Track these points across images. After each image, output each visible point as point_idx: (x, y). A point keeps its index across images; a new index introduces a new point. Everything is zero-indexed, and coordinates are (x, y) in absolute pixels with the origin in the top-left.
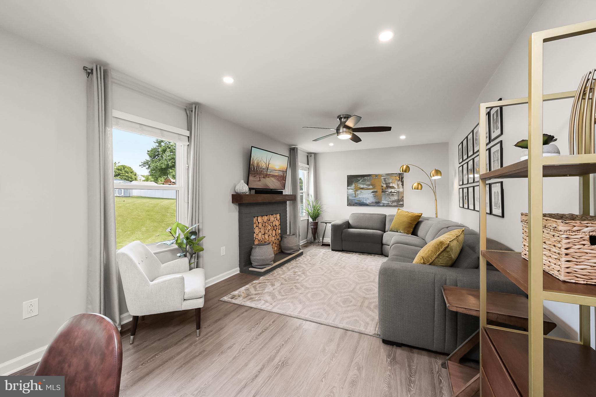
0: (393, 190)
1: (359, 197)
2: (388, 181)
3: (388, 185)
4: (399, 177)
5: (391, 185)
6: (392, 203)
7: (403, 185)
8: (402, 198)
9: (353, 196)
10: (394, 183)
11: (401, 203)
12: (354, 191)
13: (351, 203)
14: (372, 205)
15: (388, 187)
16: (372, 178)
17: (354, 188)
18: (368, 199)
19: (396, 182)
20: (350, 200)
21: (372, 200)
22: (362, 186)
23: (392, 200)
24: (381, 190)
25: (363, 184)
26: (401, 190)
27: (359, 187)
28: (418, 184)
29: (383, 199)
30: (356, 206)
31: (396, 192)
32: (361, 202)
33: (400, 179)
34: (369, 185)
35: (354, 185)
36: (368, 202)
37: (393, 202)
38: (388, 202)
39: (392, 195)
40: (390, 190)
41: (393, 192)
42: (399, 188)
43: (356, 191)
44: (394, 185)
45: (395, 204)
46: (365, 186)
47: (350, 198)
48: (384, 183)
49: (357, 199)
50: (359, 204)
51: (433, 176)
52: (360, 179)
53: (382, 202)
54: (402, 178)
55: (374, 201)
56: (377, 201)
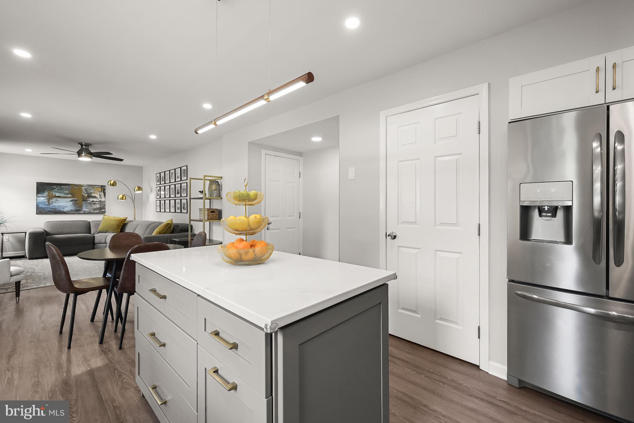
0: (95, 200)
1: (54, 204)
2: (89, 191)
3: (90, 195)
4: (101, 189)
5: (93, 195)
6: (94, 211)
7: (105, 195)
8: (104, 206)
9: (45, 204)
10: (96, 193)
11: (103, 210)
12: (47, 199)
13: (40, 211)
14: (70, 212)
15: (90, 196)
16: (71, 187)
17: (46, 196)
18: (66, 207)
19: (98, 193)
20: (41, 209)
21: (71, 208)
22: (57, 195)
23: (94, 208)
24: (82, 199)
25: (60, 193)
26: (103, 199)
27: (54, 195)
28: (123, 196)
29: (84, 207)
30: (50, 214)
31: (98, 201)
32: (57, 210)
33: (102, 190)
34: (68, 194)
35: (47, 193)
36: (66, 210)
37: (95, 209)
38: (90, 209)
39: (94, 203)
40: (91, 200)
41: (95, 201)
42: (101, 197)
43: (50, 198)
44: (96, 195)
45: (98, 212)
46: (62, 195)
47: (41, 206)
48: (85, 192)
49: (51, 207)
50: (54, 212)
51: (137, 191)
52: (56, 187)
53: (83, 210)
54: (104, 190)
55: (73, 208)
56: (77, 209)
